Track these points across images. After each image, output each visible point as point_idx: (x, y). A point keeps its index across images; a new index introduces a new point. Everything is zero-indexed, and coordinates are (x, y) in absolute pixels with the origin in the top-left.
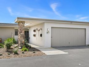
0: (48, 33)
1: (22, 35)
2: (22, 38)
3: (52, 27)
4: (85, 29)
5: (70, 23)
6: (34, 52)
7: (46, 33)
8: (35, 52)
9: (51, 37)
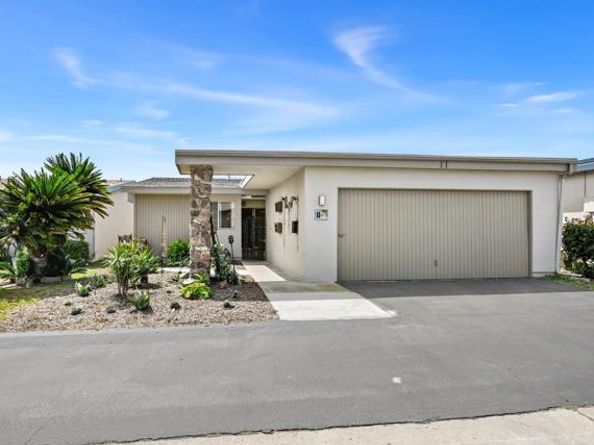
0: (323, 217)
1: (198, 226)
2: (200, 242)
3: (340, 189)
4: (528, 193)
5: (437, 166)
6: (227, 306)
7: (313, 215)
8: (233, 303)
9: (340, 236)
